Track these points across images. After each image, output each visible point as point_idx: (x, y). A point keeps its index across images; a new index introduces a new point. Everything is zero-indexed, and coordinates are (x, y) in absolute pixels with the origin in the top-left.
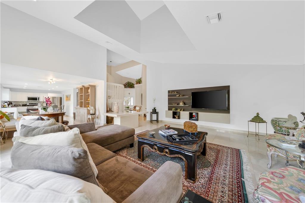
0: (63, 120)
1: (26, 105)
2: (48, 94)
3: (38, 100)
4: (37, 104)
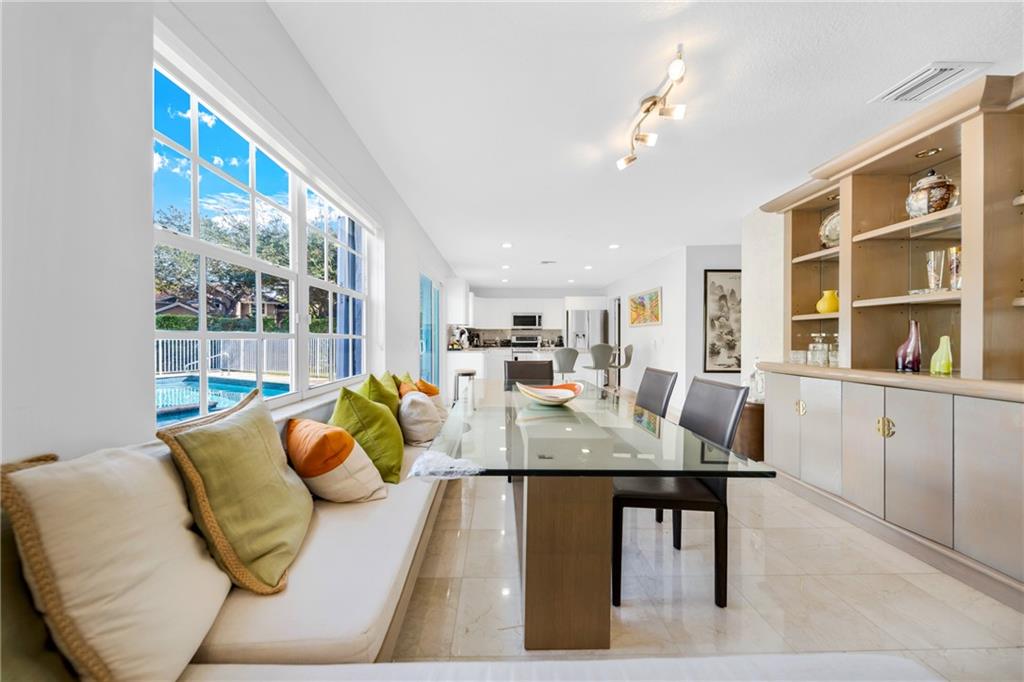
0: (729, 479)
1: (510, 341)
2: (567, 298)
3: (539, 325)
4: (536, 338)
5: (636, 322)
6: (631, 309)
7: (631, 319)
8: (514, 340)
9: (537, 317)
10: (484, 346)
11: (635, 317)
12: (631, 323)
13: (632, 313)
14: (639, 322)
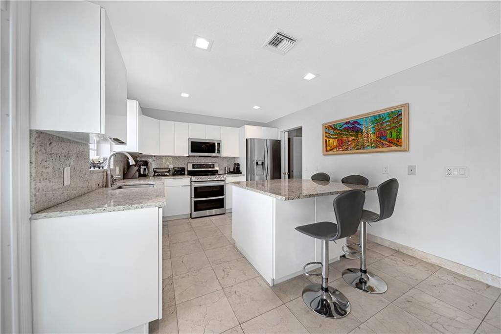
1: (184, 169)
2: (246, 126)
3: (218, 153)
4: (214, 165)
5: (337, 149)
6: (326, 137)
7: (326, 146)
8: (190, 168)
9: (216, 144)
10: (154, 176)
11: (335, 144)
12: (326, 151)
13: (329, 140)
14: (347, 149)
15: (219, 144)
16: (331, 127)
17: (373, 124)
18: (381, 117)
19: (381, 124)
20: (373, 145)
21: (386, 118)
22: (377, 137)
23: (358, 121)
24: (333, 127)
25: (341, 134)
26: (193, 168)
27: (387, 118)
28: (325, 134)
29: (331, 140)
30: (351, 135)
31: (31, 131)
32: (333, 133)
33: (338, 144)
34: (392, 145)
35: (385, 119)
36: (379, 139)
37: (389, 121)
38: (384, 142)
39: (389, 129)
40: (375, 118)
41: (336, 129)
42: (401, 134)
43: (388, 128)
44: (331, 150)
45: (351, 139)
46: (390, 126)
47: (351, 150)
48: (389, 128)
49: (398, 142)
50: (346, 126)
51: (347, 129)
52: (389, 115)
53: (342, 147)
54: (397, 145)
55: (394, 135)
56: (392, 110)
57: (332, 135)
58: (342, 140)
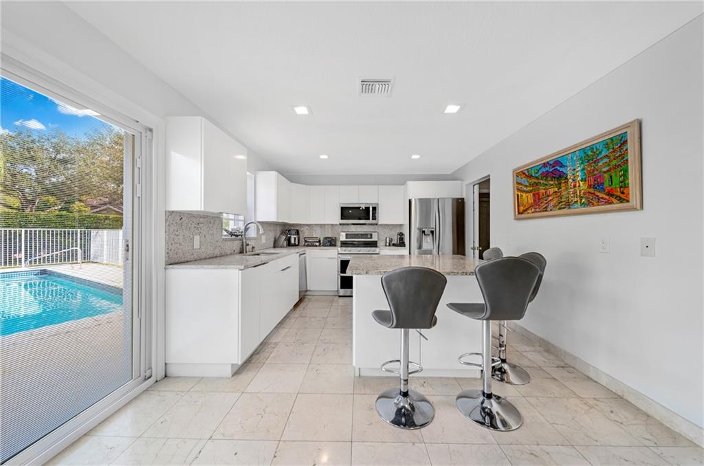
1: (337, 239)
2: (409, 183)
3: (373, 219)
4: (371, 235)
5: (533, 210)
6: (518, 190)
7: (518, 206)
8: (343, 238)
9: (371, 209)
10: (304, 245)
11: (530, 201)
12: (519, 213)
13: (522, 196)
14: (545, 210)
15: (374, 209)
16: (524, 174)
17: (582, 163)
18: (595, 150)
19: (595, 162)
20: (583, 201)
21: (602, 150)
22: (590, 186)
23: (559, 159)
24: (527, 173)
25: (537, 184)
26: (346, 238)
27: (605, 150)
28: (516, 185)
29: (524, 195)
30: (552, 185)
31: (166, 211)
32: (527, 184)
33: (535, 201)
34: (614, 200)
35: (601, 153)
36: (592, 190)
37: (607, 156)
38: (601, 195)
39: (608, 171)
40: (585, 153)
41: (530, 177)
42: (628, 178)
43: (605, 170)
44: (525, 211)
45: (551, 191)
46: (609, 165)
47: (551, 210)
48: (607, 168)
49: (623, 193)
50: (544, 170)
51: (546, 175)
52: (607, 145)
53: (539, 205)
54: (621, 200)
55: (616, 180)
56: (611, 136)
57: (526, 186)
58: (538, 194)
